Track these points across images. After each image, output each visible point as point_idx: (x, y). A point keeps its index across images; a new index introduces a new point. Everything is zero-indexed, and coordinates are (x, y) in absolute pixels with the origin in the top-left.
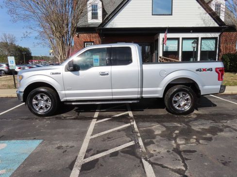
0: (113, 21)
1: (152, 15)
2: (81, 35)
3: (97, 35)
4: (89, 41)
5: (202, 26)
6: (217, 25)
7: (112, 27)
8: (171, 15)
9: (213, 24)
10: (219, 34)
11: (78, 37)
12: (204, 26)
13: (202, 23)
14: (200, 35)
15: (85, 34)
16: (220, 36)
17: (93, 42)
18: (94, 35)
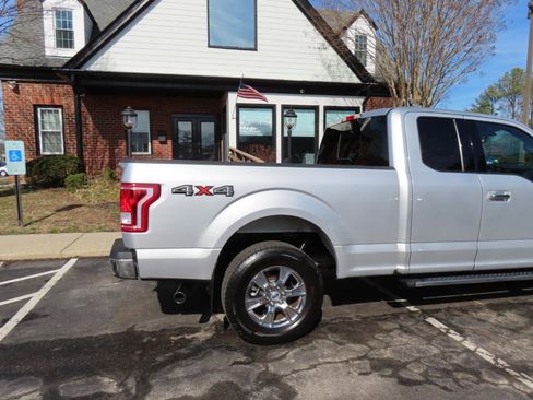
0: (105, 55)
1: (209, 46)
2: (26, 88)
3: (70, 89)
4: (47, 102)
5: (325, 80)
6: (356, 80)
7: (103, 70)
8: (255, 50)
9: (349, 77)
10: (362, 100)
11: (16, 90)
12: (329, 80)
13: (326, 72)
14: (322, 101)
15: (36, 86)
16: (364, 104)
17: (61, 106)
18: (61, 89)
